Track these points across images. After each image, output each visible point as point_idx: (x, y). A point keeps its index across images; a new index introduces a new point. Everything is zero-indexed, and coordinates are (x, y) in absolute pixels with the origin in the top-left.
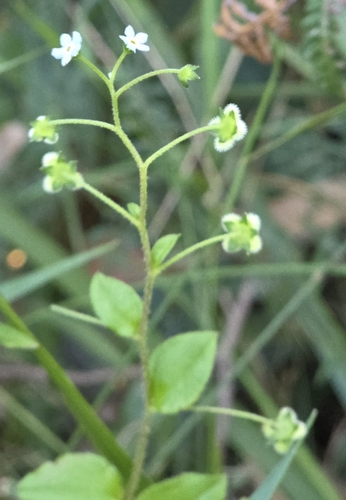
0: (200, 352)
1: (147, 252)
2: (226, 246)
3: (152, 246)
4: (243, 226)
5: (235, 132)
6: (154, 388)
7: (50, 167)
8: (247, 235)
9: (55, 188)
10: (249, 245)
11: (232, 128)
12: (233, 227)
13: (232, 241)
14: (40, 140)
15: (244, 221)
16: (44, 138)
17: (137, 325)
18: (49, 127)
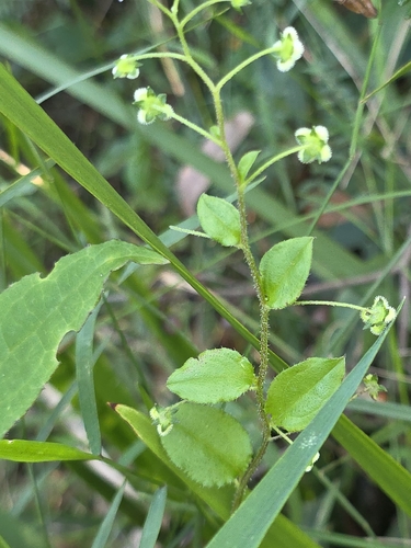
0: (299, 255)
1: (233, 168)
2: (301, 157)
3: (236, 164)
4: (313, 138)
5: (292, 53)
6: (266, 288)
7: (142, 102)
8: (317, 146)
9: (147, 121)
10: (320, 155)
11: (290, 49)
12: (305, 140)
13: (305, 153)
14: (123, 76)
15: (314, 133)
16: (127, 74)
17: (238, 235)
18: (129, 63)
